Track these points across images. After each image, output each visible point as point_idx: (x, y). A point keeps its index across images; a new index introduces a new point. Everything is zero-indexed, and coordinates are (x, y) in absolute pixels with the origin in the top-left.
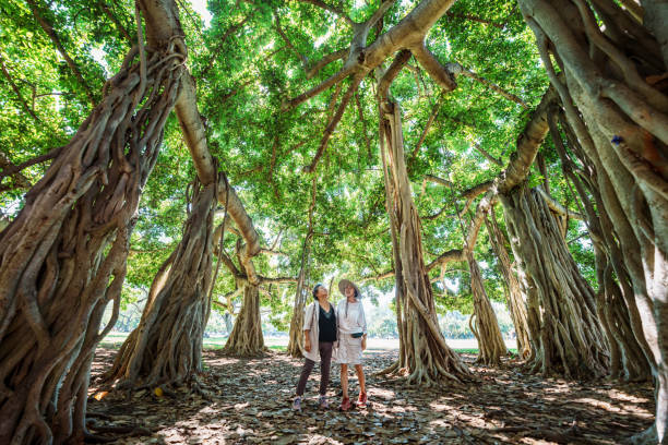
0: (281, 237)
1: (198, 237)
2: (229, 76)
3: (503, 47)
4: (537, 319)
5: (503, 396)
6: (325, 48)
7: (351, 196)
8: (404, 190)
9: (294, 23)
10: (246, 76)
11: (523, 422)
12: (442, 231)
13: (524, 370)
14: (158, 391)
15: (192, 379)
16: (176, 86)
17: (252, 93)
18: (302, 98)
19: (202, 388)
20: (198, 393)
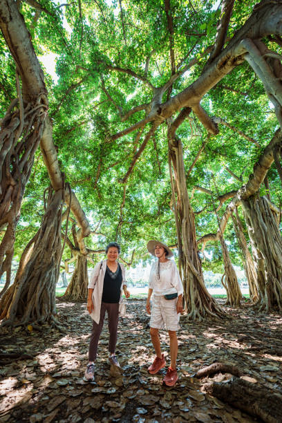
0: (101, 223)
1: (52, 225)
2: (70, 117)
3: (245, 107)
4: (263, 278)
5: (246, 326)
6: (134, 102)
7: (147, 198)
8: (185, 196)
9: (113, 85)
10: (82, 118)
11: (261, 344)
12: (203, 221)
13: (255, 308)
14: (29, 328)
15: (51, 319)
16: (43, 126)
17: (86, 130)
18: (120, 135)
19: (58, 325)
20: (56, 328)
